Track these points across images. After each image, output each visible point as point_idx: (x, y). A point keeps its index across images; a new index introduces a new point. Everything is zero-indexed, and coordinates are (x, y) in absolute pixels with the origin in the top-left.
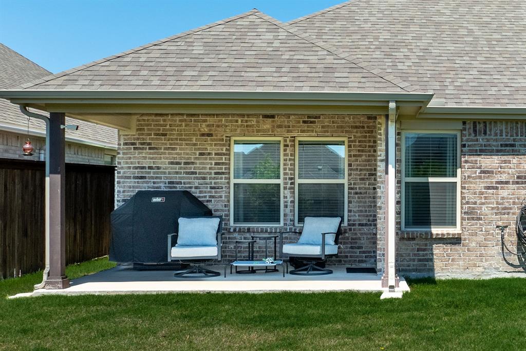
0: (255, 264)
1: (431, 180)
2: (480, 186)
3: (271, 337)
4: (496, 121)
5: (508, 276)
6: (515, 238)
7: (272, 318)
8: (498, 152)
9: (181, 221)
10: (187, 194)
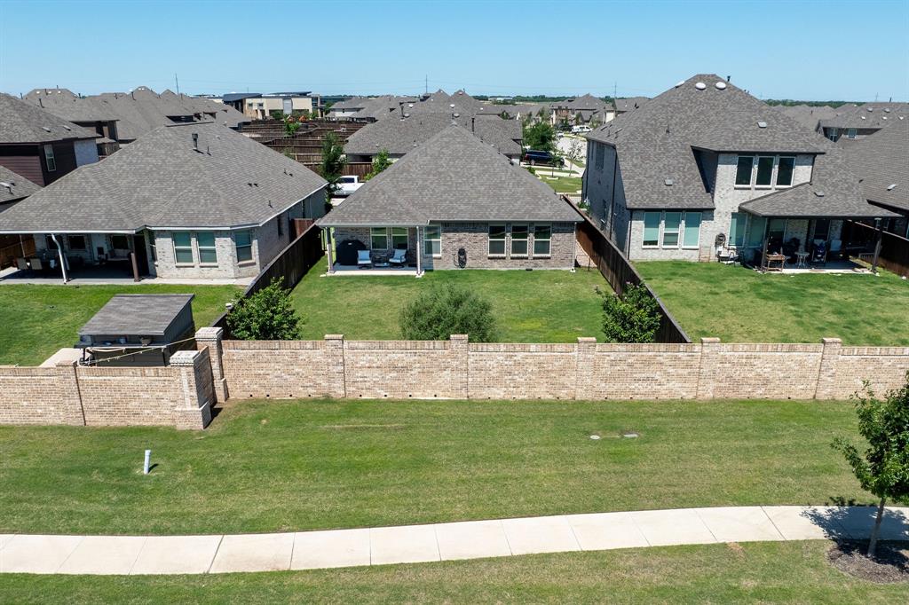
0: (382, 265)
1: (432, 240)
2: (447, 242)
4: (452, 223)
5: (456, 269)
6: (458, 258)
7: (389, 283)
8: (452, 232)
9: (359, 251)
10: (359, 241)
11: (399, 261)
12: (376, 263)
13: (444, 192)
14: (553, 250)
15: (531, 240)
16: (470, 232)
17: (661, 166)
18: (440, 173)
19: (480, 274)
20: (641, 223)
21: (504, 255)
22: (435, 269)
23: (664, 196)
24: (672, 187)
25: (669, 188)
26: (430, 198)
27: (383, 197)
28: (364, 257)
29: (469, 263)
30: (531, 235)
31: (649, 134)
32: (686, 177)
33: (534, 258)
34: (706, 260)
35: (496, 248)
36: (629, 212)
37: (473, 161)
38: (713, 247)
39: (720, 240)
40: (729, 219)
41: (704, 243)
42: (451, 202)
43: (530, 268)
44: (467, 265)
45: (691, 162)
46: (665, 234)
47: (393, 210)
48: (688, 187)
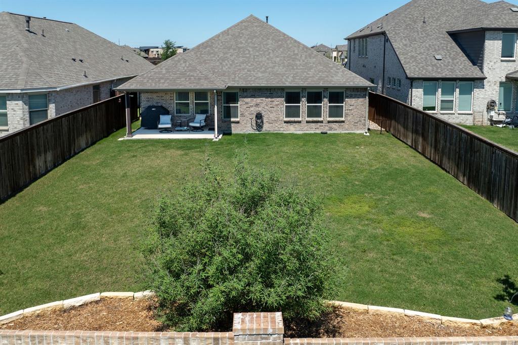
0: (182, 129)
1: (231, 105)
2: (245, 107)
3: (183, 152)
4: (249, 89)
5: (253, 132)
6: (255, 122)
7: (184, 147)
8: (250, 97)
9: (161, 116)
10: (162, 106)
11: (198, 125)
12: (176, 127)
13: (243, 63)
14: (346, 114)
15: (325, 105)
16: (267, 97)
17: (427, 45)
18: (240, 48)
19: (277, 138)
20: (421, 91)
21: (300, 119)
22: (233, 132)
23: (437, 68)
24: (442, 61)
25: (440, 62)
26: (229, 68)
27: (183, 65)
28: (165, 121)
29: (266, 127)
30: (326, 100)
31: (409, 24)
32: (451, 54)
33: (329, 122)
34: (480, 124)
35: (292, 112)
36: (409, 81)
37: (268, 39)
38: (485, 113)
39: (491, 106)
40: (497, 88)
41: (477, 109)
42: (248, 71)
43: (324, 131)
44: (264, 129)
45: (451, 44)
46: (442, 101)
47: (192, 76)
48: (455, 61)
